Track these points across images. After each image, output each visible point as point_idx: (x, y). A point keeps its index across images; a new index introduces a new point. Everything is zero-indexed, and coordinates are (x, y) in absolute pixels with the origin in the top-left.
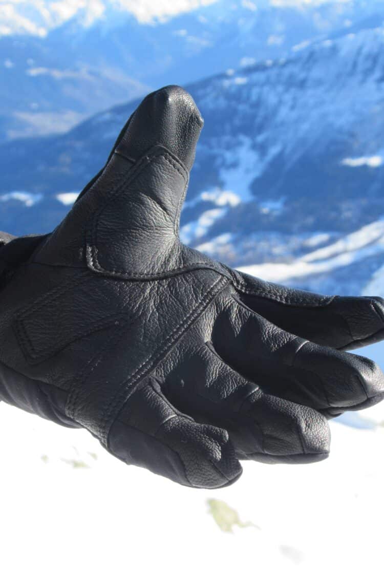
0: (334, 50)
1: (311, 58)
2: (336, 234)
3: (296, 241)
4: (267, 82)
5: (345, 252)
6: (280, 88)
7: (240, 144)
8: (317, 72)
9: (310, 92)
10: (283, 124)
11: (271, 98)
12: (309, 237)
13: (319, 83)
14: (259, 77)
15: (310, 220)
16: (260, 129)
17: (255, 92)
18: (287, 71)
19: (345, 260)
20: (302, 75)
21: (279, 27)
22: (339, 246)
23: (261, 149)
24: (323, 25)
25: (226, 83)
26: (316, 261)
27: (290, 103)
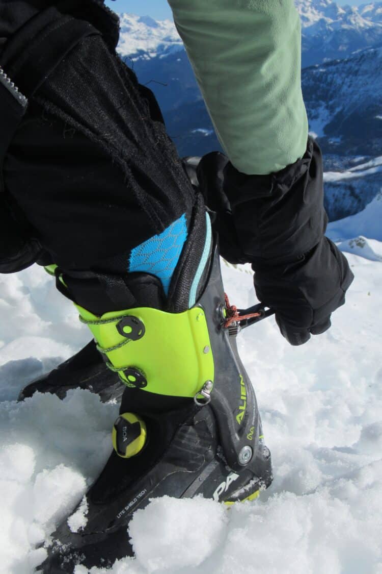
0: (375, 53)
1: (362, 58)
2: (369, 157)
3: (347, 160)
4: (337, 71)
5: (373, 166)
6: (344, 75)
7: (320, 105)
8: (364, 67)
9: (360, 78)
10: (344, 94)
11: (339, 81)
12: (354, 158)
13: (366, 72)
14: (333, 68)
15: (355, 149)
16: (331, 98)
17: (330, 76)
18: (348, 66)
19: (373, 171)
20: (356, 68)
21: (346, 41)
22: (370, 163)
23: (331, 109)
24: (369, 39)
25: (314, 71)
26: (357, 171)
27: (348, 84)
